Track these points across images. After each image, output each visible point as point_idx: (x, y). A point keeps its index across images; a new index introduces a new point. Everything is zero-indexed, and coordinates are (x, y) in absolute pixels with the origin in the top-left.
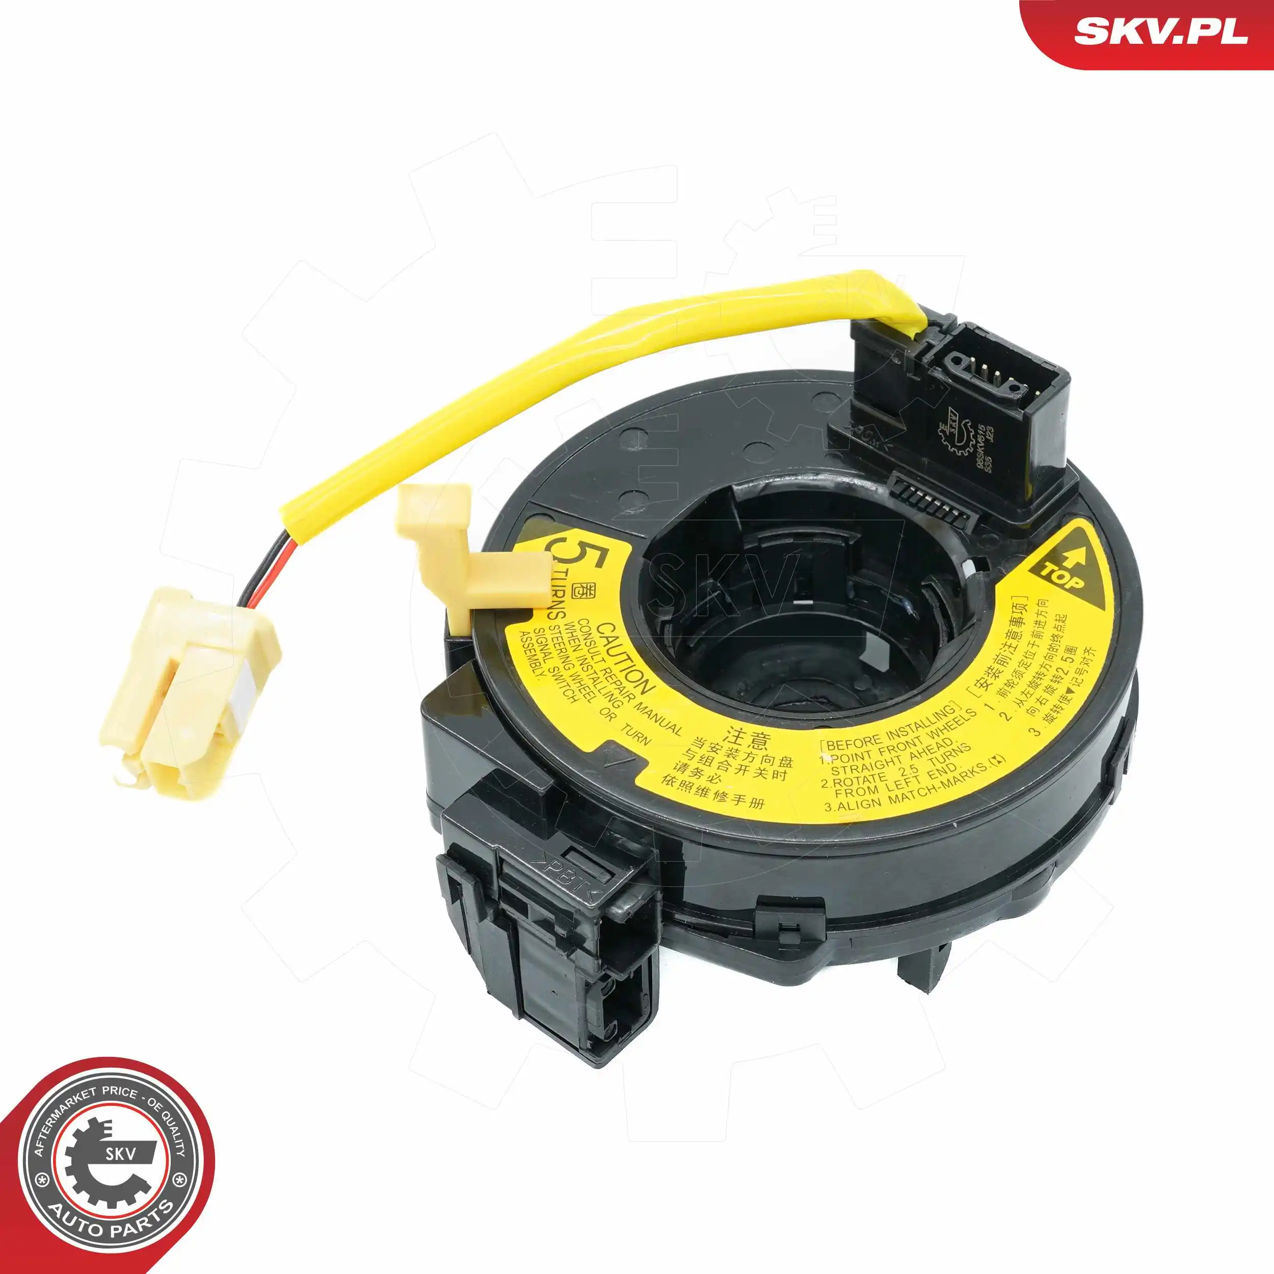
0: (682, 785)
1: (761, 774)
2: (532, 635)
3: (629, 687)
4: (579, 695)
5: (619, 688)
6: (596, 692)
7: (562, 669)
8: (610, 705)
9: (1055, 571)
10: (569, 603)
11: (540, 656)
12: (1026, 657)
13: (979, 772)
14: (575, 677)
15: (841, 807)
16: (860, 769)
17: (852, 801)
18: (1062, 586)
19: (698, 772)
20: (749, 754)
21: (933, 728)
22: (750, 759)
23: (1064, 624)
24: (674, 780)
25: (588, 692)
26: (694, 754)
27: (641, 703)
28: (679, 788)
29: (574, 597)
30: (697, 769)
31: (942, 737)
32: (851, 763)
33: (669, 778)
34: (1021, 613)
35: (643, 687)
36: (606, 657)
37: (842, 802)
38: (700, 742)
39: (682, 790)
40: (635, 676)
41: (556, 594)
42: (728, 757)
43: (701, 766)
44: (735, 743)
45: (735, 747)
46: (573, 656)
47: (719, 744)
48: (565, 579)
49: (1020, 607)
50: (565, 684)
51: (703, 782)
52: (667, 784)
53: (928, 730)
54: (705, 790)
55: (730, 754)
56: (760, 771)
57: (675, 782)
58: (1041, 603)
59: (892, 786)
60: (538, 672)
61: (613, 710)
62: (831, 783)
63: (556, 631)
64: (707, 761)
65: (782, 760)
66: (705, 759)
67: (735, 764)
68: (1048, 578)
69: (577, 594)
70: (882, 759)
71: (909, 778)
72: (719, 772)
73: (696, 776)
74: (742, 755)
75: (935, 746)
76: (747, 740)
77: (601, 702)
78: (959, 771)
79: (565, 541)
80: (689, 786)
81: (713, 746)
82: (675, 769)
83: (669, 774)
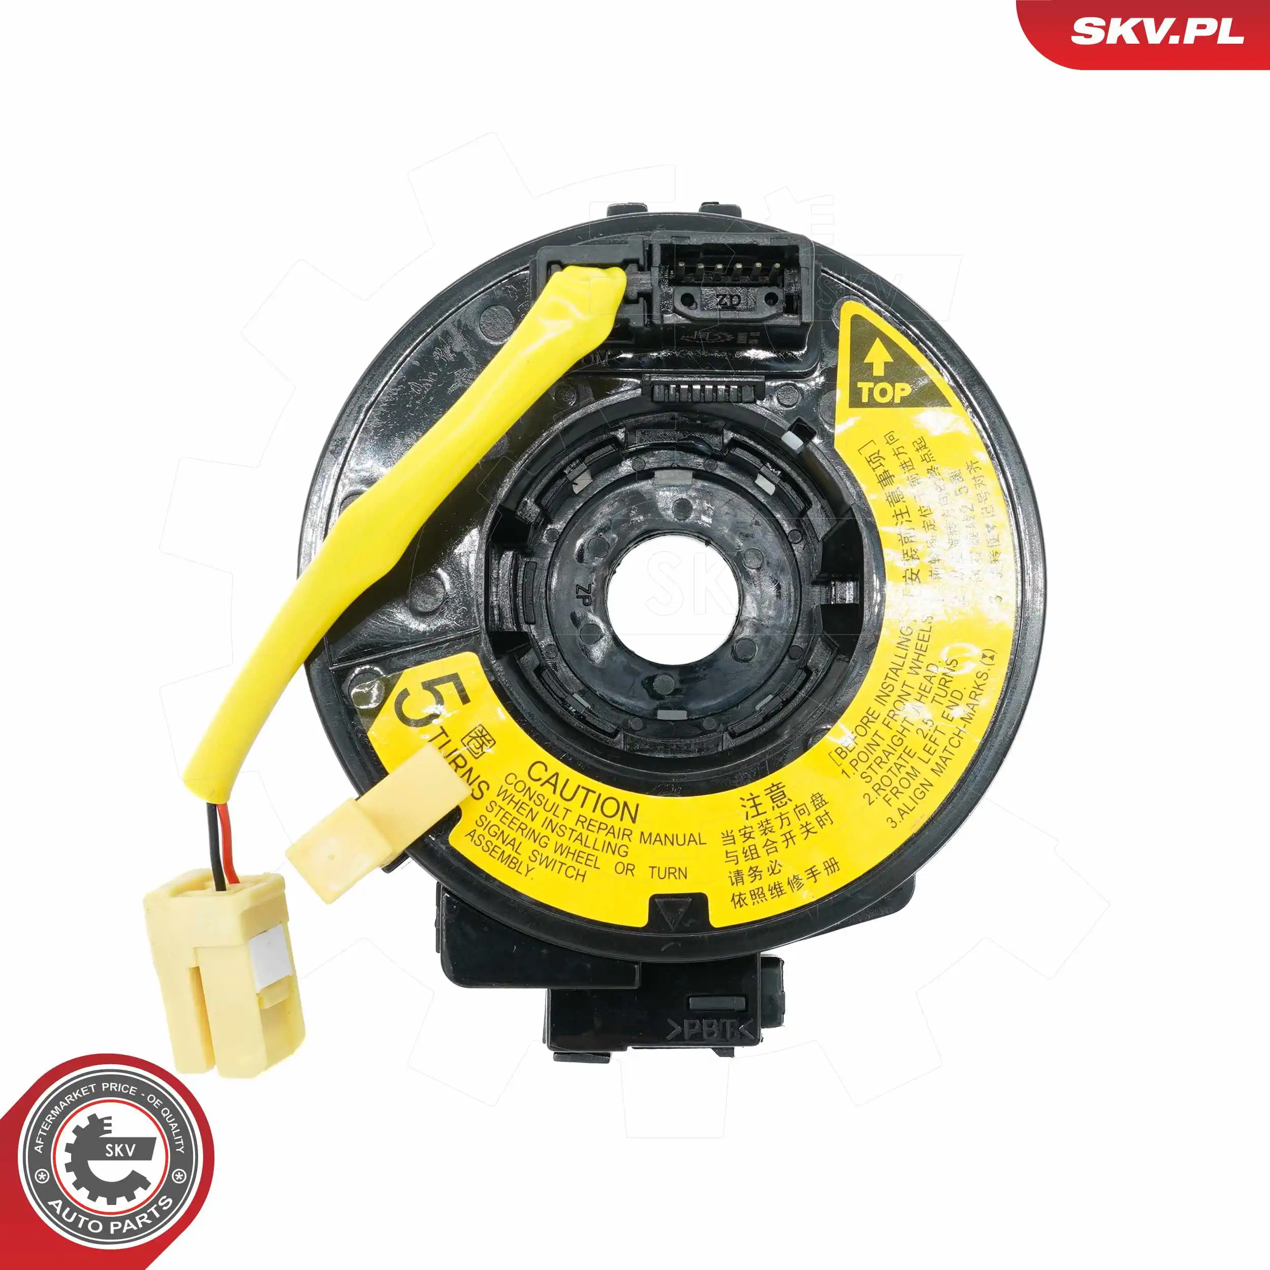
0: (754, 897)
1: (808, 831)
2: (480, 831)
3: (615, 822)
4: (583, 869)
5: (609, 832)
6: (590, 851)
7: (541, 850)
8: (617, 858)
9: (873, 389)
10: (480, 767)
11: (508, 850)
12: (924, 516)
13: (984, 682)
14: (560, 849)
15: (902, 813)
16: (885, 759)
17: (904, 799)
18: (891, 404)
19: (755, 871)
20: (780, 817)
21: (908, 663)
22: (786, 822)
23: (928, 450)
24: (743, 897)
25: (585, 858)
26: (735, 854)
27: (642, 833)
28: (754, 903)
29: (477, 756)
30: (751, 868)
31: (923, 666)
32: (872, 758)
33: (736, 899)
34: (881, 465)
35: (628, 815)
36: (568, 805)
37: (899, 807)
38: (729, 837)
39: (758, 902)
40: (610, 808)
41: (458, 766)
42: (766, 835)
43: (753, 863)
44: (758, 814)
45: (762, 818)
46: (537, 825)
47: (747, 826)
48: (449, 741)
49: (874, 458)
50: (558, 865)
51: (767, 881)
52: (741, 906)
53: (906, 668)
54: (777, 887)
55: (765, 830)
56: (804, 829)
57: (745, 898)
58: (890, 438)
59: (926, 756)
60: (523, 869)
61: (626, 861)
62: (873, 795)
63: (496, 809)
64: (750, 853)
65: (813, 801)
66: (748, 853)
67: (777, 836)
68: (872, 403)
69: (476, 751)
70: (894, 733)
71: (932, 735)
72: (773, 857)
73: (757, 877)
74: (776, 824)
75: (925, 682)
76: (766, 803)
77: (607, 860)
78: (966, 694)
79: (409, 694)
80: (760, 893)
81: (743, 832)
82: (733, 884)
83: (734, 894)
